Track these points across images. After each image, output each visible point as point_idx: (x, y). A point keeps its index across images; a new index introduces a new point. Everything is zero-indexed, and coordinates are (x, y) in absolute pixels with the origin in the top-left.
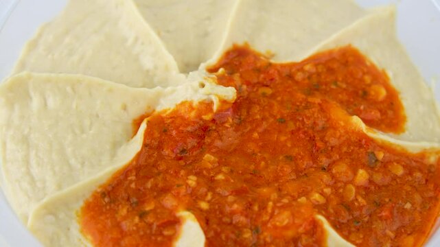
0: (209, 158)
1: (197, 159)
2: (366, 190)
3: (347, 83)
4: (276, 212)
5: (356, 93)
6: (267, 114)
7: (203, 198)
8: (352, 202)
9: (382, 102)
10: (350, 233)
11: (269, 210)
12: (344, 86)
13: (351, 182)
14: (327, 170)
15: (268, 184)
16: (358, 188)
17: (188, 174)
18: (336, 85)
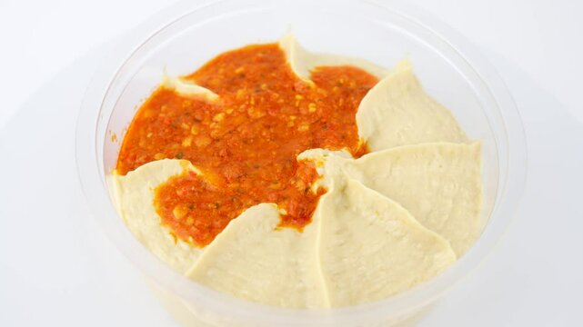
0: (304, 127)
1: (313, 125)
2: (183, 135)
3: (208, 210)
4: (247, 97)
5: (199, 205)
6: (269, 168)
7: (301, 101)
8: (192, 124)
9: (176, 204)
10: (192, 105)
11: (252, 99)
12: (210, 206)
13: (195, 137)
14: (215, 140)
15: (257, 120)
16: (190, 134)
17: (315, 113)
18: (217, 205)
